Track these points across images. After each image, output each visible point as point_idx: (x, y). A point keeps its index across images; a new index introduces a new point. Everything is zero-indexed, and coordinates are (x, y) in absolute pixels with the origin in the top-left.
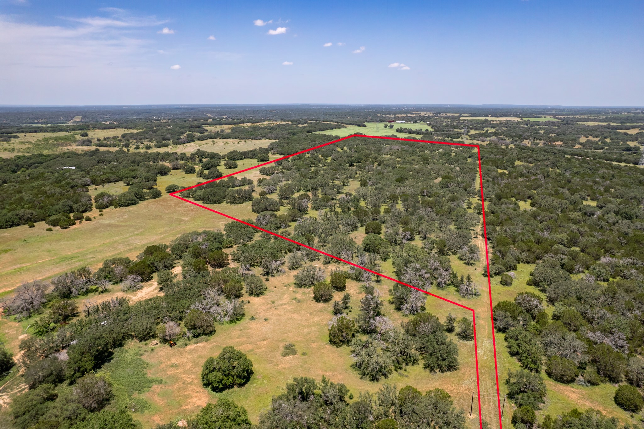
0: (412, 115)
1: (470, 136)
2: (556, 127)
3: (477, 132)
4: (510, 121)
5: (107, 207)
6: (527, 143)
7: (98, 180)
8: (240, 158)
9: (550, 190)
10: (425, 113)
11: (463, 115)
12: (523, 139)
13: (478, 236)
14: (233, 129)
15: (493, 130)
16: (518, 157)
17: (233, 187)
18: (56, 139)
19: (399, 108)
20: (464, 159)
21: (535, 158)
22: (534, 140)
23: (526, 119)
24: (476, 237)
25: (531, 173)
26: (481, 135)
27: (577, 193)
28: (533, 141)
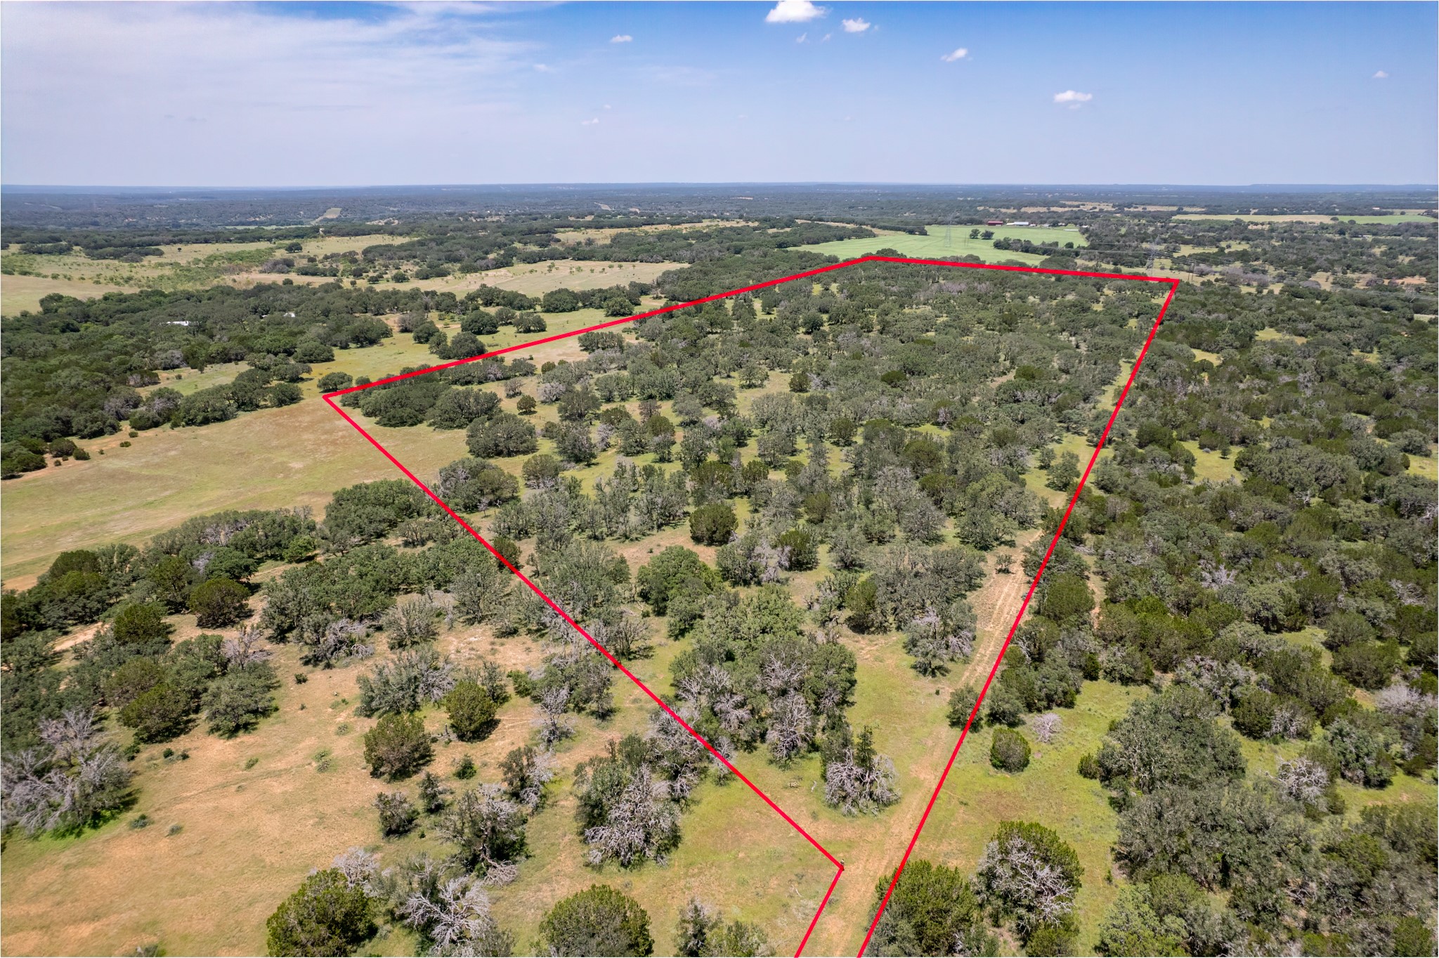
0: (1060, 210)
1: (1175, 261)
2: (1424, 239)
3: (1199, 250)
4: (1299, 223)
5: (156, 424)
6: (1323, 281)
7: (202, 353)
8: (569, 306)
9: (1316, 421)
10: (1095, 204)
11: (1186, 209)
12: (1314, 271)
13: (1013, 568)
14: (615, 239)
15: (1244, 246)
16: (1272, 318)
17: (480, 383)
18: (231, 258)
19: (1040, 194)
20: (1114, 322)
21: (1321, 322)
22: (1345, 273)
23: (1345, 219)
24: (1006, 571)
25: (1285, 367)
26: (1203, 259)
27: (1398, 434)
28: (1340, 274)
